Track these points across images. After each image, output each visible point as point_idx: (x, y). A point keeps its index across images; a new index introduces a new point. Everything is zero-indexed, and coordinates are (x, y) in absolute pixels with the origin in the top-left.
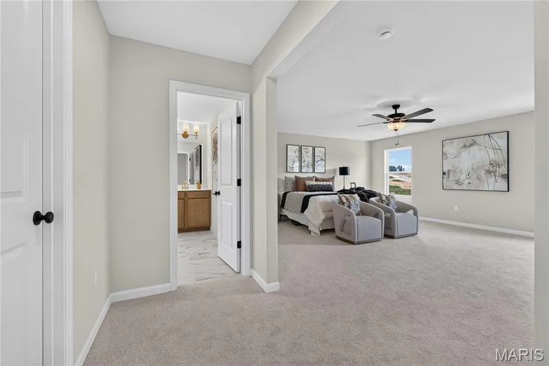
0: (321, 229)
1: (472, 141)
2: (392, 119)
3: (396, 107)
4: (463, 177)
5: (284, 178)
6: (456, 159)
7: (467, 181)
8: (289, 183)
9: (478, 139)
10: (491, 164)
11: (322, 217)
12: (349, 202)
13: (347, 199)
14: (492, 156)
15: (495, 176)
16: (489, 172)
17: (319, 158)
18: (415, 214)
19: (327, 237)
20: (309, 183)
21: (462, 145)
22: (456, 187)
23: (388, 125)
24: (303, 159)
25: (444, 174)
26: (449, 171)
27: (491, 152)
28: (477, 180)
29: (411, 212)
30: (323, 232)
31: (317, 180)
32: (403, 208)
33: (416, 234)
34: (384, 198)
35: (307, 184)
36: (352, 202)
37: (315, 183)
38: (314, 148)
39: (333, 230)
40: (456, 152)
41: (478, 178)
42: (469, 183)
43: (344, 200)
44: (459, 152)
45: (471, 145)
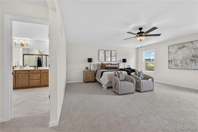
0: (107, 87)
1: (183, 46)
2: (138, 35)
3: (141, 29)
4: (178, 63)
5: (97, 64)
6: (175, 54)
7: (181, 65)
8: (99, 66)
9: (186, 45)
10: (193, 56)
11: (107, 81)
12: (119, 75)
13: (118, 73)
14: (194, 53)
15: (195, 62)
16: (192, 60)
17: (114, 56)
18: (153, 80)
19: (110, 90)
20: (107, 66)
21: (178, 48)
22: (175, 67)
23: (137, 38)
24: (106, 56)
25: (169, 61)
26: (172, 60)
27: (193, 50)
28: (186, 64)
29: (150, 80)
30: (108, 88)
31: (111, 64)
32: (147, 78)
33: (153, 90)
34: (137, 73)
35: (106, 66)
36: (121, 75)
37: (110, 66)
38: (111, 51)
39: (111, 87)
40: (175, 51)
41: (186, 63)
42: (182, 66)
43: (117, 74)
44: (177, 51)
45: (182, 48)
